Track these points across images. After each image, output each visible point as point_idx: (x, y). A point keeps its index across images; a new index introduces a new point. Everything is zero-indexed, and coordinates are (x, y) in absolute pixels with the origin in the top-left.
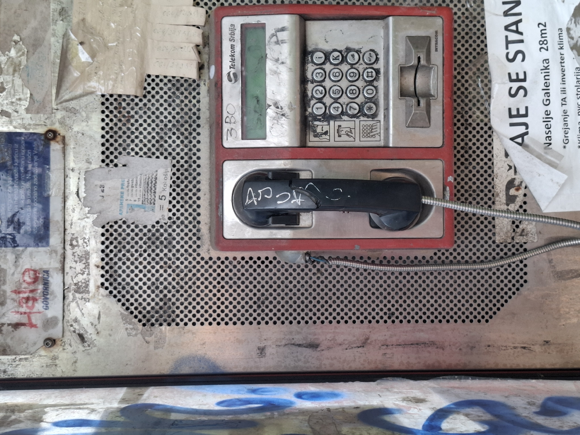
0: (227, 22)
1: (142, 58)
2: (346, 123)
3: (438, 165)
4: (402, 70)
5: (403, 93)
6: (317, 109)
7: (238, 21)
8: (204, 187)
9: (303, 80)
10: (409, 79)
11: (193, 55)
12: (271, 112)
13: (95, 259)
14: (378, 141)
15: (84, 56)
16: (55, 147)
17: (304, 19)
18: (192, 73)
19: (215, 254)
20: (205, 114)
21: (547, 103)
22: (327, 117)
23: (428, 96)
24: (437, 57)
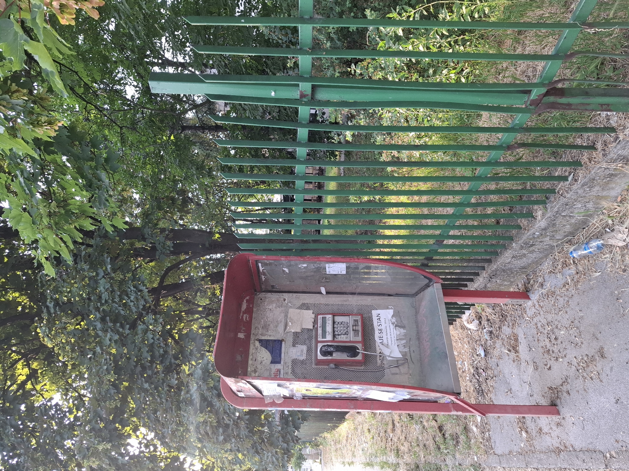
0: (319, 316)
1: (302, 325)
2: (342, 336)
3: (361, 345)
4: (353, 326)
5: (353, 330)
6: (336, 333)
9: (334, 328)
11: (312, 324)
12: (327, 333)
13: (290, 367)
14: (348, 340)
15: (290, 324)
17: (334, 316)
18: (312, 328)
20: (314, 336)
21: (387, 335)
23: (358, 331)
24: (360, 323)
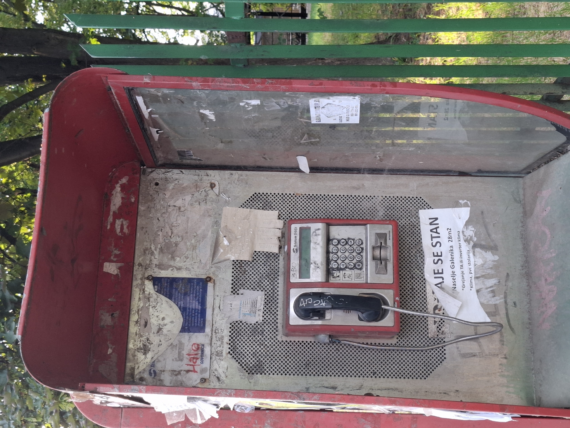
0: (293, 226)
1: (253, 243)
2: (348, 272)
3: (391, 292)
4: (374, 248)
5: (374, 258)
6: (333, 265)
7: (298, 226)
8: (280, 305)
9: (328, 252)
10: (377, 253)
11: (277, 242)
12: (312, 266)
13: (226, 339)
14: (362, 281)
15: (226, 242)
16: (210, 285)
17: (328, 225)
18: (276, 250)
19: (285, 339)
20: (281, 269)
21: (453, 267)
22: (339, 269)
23: (386, 260)
24: (390, 243)
